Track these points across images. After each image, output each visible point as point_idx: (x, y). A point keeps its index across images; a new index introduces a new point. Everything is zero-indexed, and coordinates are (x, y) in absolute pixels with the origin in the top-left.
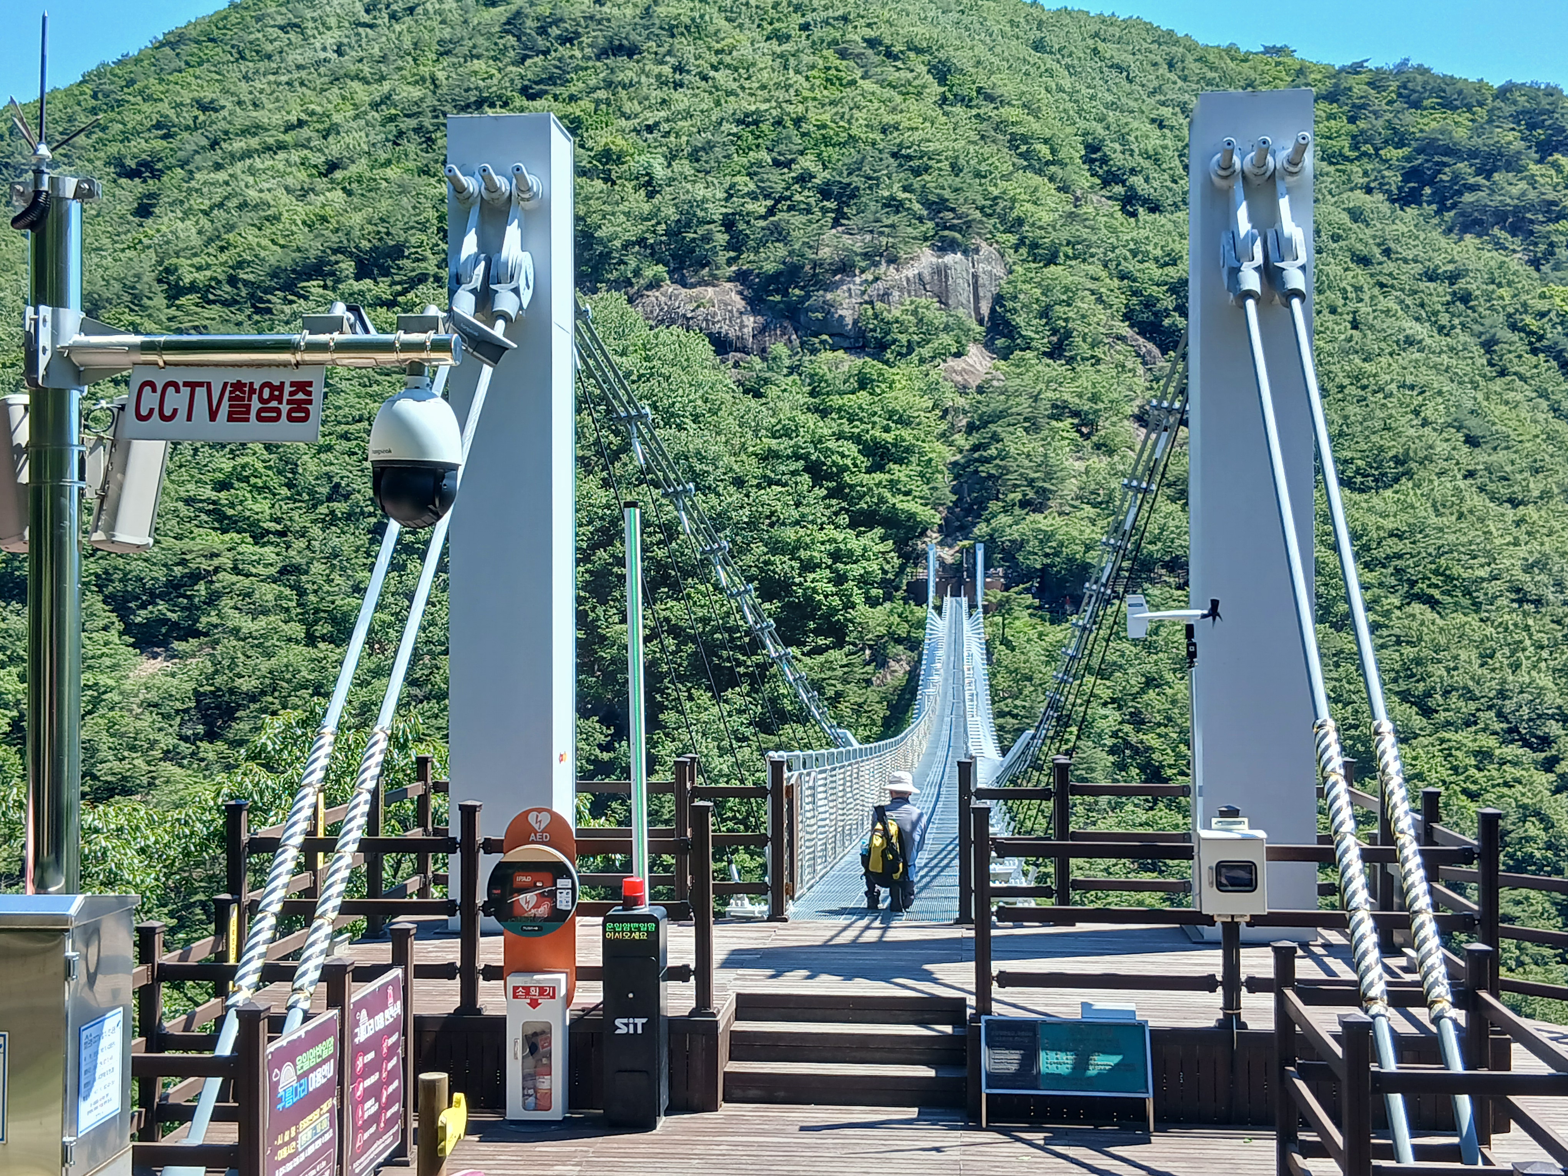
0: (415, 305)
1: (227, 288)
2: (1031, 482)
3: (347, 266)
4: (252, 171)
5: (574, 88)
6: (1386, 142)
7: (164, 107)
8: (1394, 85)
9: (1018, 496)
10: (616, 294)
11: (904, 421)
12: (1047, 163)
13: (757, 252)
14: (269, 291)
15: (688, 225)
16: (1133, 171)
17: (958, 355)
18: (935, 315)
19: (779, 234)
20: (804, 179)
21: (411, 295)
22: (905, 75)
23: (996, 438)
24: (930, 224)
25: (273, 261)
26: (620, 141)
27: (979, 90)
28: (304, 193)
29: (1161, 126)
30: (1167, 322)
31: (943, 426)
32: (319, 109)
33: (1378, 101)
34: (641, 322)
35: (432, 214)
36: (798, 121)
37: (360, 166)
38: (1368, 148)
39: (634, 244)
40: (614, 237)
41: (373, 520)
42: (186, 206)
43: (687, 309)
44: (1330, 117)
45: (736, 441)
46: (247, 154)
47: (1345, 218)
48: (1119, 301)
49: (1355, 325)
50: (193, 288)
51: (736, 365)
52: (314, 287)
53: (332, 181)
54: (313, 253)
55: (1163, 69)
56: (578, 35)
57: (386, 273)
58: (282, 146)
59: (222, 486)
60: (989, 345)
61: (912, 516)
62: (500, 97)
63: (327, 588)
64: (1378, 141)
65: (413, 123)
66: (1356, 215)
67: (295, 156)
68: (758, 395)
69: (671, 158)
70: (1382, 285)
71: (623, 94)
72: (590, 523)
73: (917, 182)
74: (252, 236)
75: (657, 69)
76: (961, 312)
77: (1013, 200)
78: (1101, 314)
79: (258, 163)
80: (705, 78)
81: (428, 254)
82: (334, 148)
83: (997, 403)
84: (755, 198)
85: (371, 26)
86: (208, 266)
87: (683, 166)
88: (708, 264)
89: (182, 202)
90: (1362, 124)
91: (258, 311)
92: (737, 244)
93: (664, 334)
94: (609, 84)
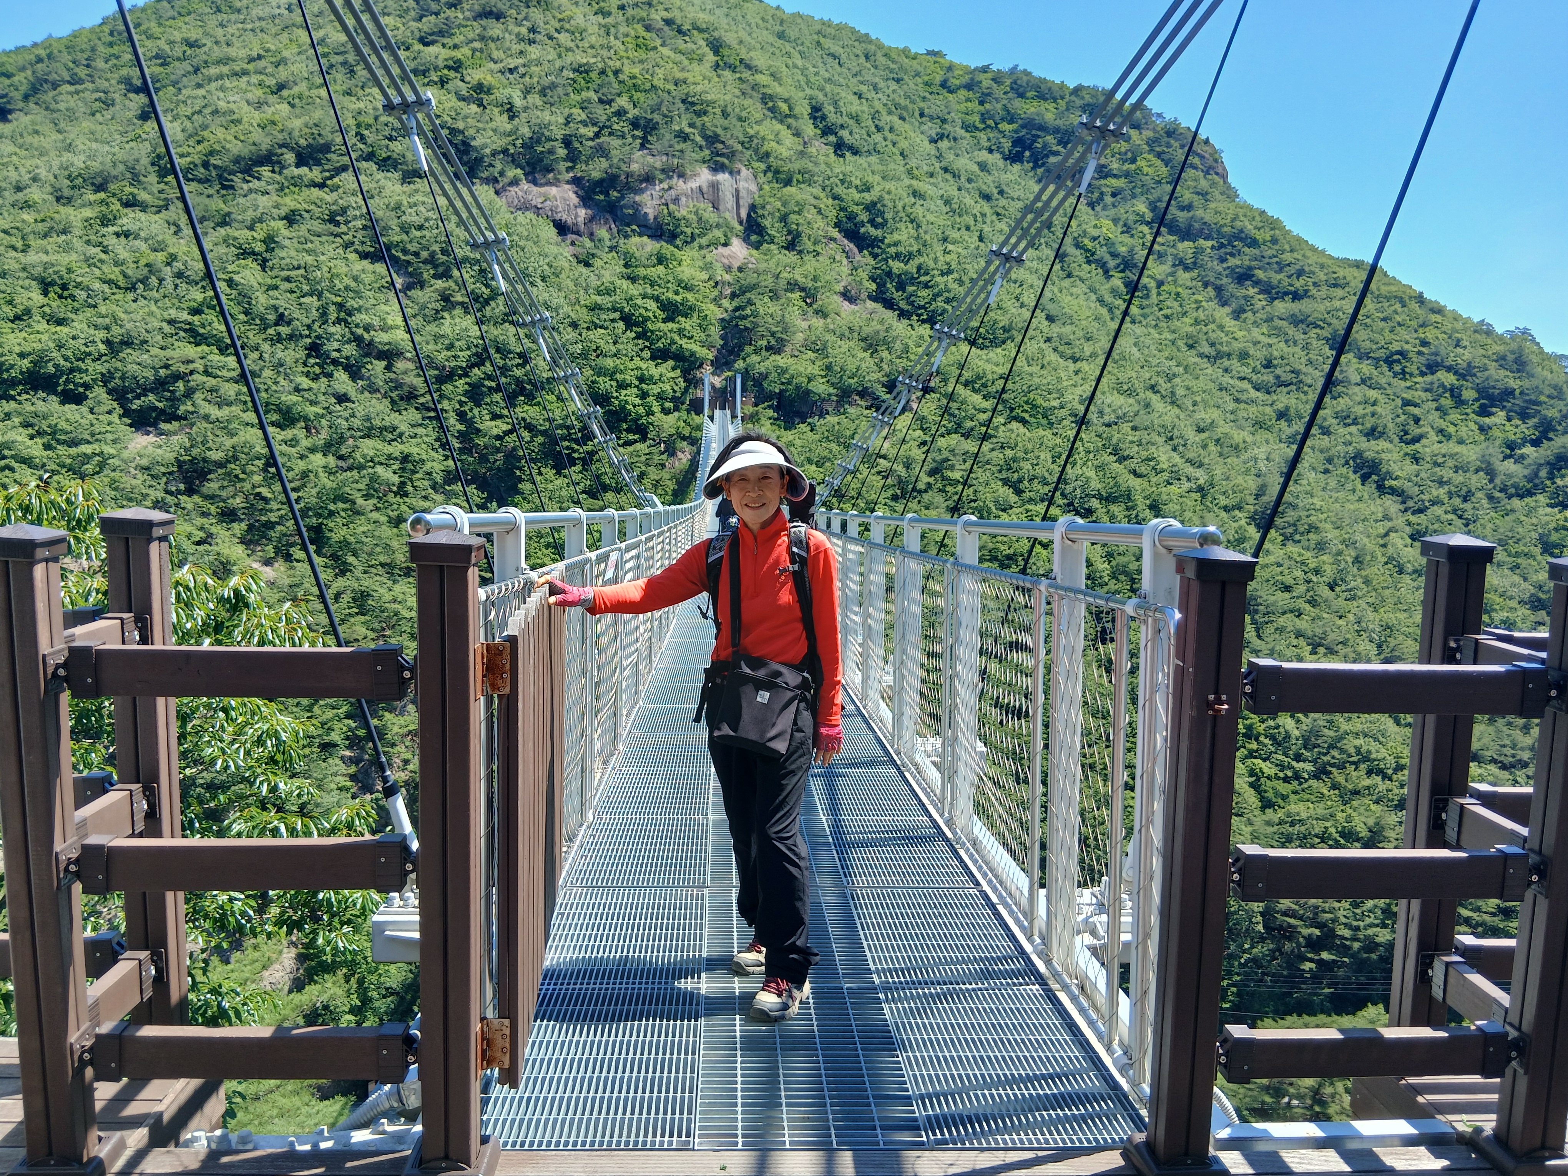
0: (338, 187)
1: (202, 170)
2: (773, 334)
3: (290, 157)
4: (222, 89)
5: (457, 40)
6: (1002, 119)
7: (162, 43)
8: (1008, 82)
9: (764, 343)
10: (487, 187)
11: (688, 288)
12: (787, 116)
13: (587, 165)
14: (233, 173)
15: (538, 142)
16: (842, 126)
17: (725, 245)
18: (710, 215)
19: (602, 152)
20: (620, 113)
21: (336, 180)
22: (691, 46)
23: (750, 303)
24: (707, 152)
25: (235, 151)
26: (489, 77)
27: (741, 61)
28: (259, 105)
29: (860, 97)
30: (862, 230)
31: (716, 293)
32: (273, 48)
33: (998, 91)
34: (504, 208)
35: (352, 122)
36: (616, 73)
37: (302, 87)
38: (990, 122)
39: (499, 152)
40: (485, 146)
41: (308, 340)
42: (175, 112)
43: (537, 201)
44: (968, 100)
45: (572, 297)
46: (220, 77)
47: (975, 168)
48: (832, 214)
49: (981, 239)
51: (573, 243)
52: (265, 171)
53: (281, 97)
54: (264, 147)
55: (862, 60)
57: (318, 163)
58: (245, 73)
59: (196, 312)
60: (746, 240)
61: (693, 354)
62: (403, 43)
63: (274, 388)
64: (997, 118)
65: (340, 59)
66: (982, 167)
67: (255, 79)
68: (587, 265)
69: (526, 92)
70: (998, 214)
71: (492, 45)
72: (468, 348)
73: (698, 122)
74: (220, 133)
75: (516, 30)
76: (727, 215)
77: (763, 139)
78: (820, 223)
79: (227, 83)
80: (551, 38)
82: (283, 74)
83: (752, 278)
84: (586, 125)
86: (189, 154)
87: (536, 98)
88: (552, 170)
89: (172, 110)
90: (987, 106)
91: (224, 187)
92: (573, 157)
93: (521, 217)
94: (482, 38)
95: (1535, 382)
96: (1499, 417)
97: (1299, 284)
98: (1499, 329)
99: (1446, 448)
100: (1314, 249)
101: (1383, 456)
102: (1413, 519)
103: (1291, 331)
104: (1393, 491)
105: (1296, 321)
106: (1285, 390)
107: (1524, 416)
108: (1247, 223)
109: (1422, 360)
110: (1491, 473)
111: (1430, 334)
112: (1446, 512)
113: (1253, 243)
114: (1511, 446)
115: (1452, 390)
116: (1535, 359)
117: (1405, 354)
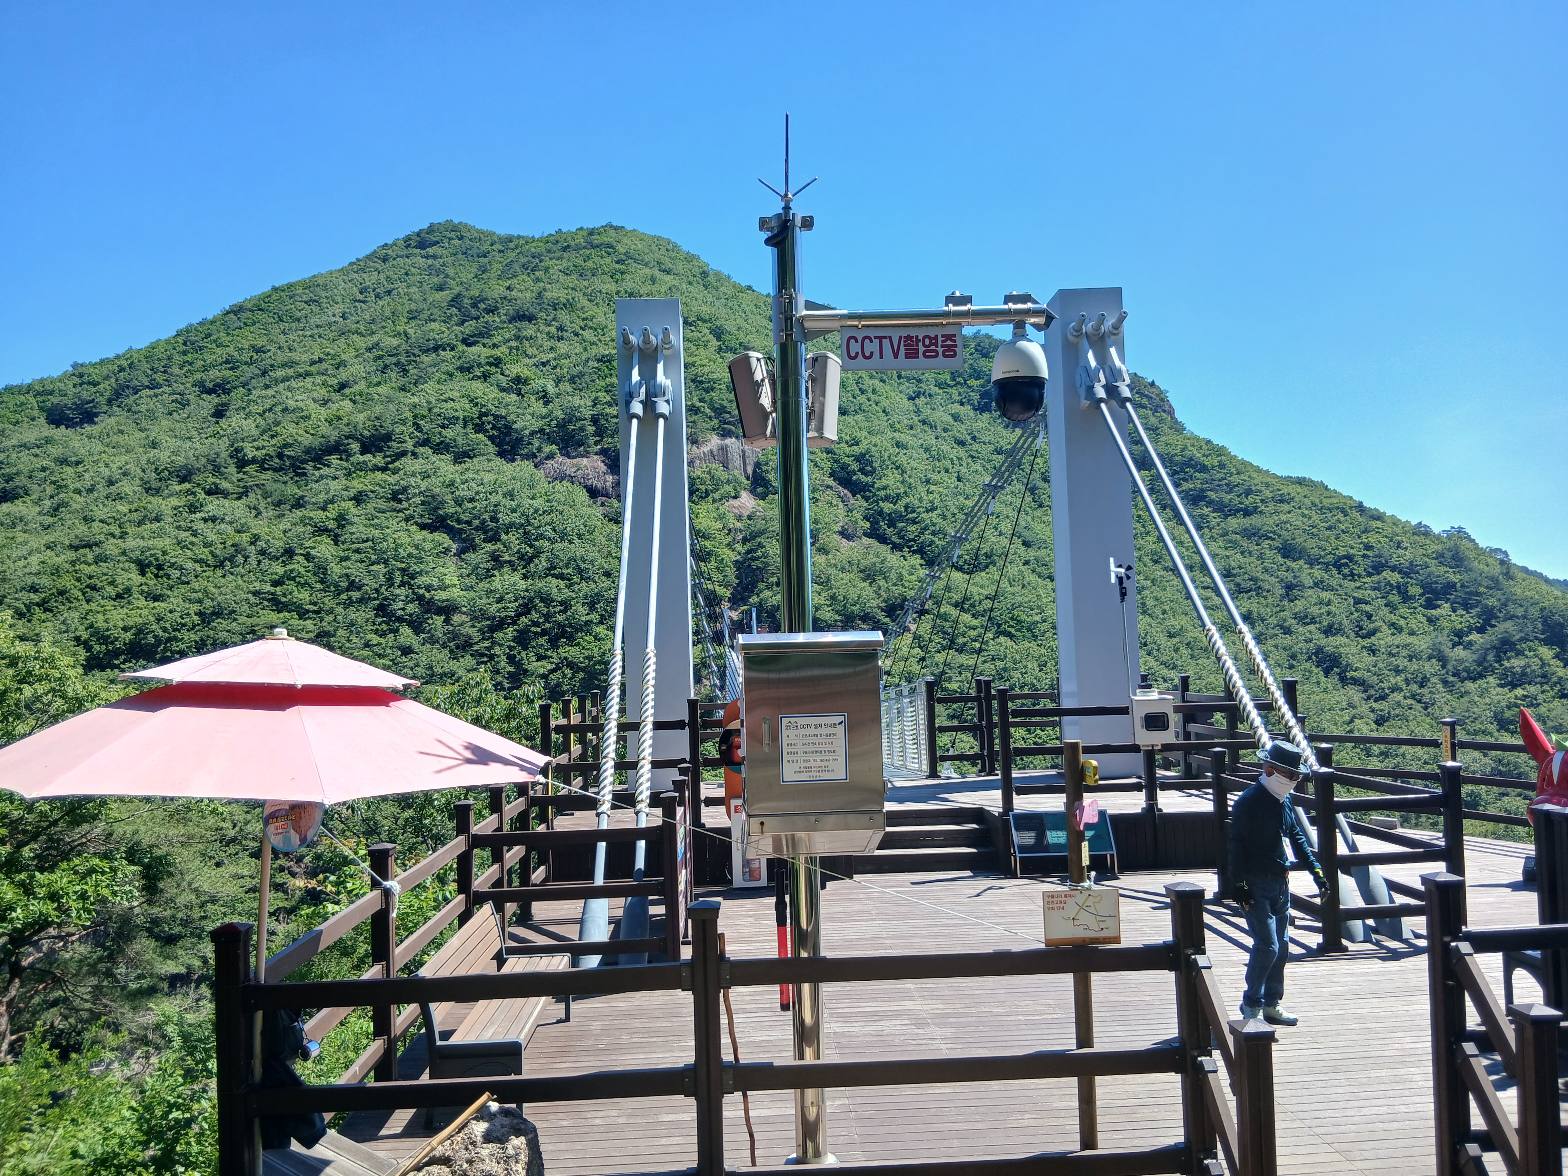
0: (399, 469)
1: (277, 461)
3: (355, 446)
4: (289, 389)
5: (497, 339)
6: (970, 376)
7: (231, 350)
8: (973, 345)
9: (774, 579)
10: (527, 462)
11: (706, 537)
13: (613, 437)
14: (305, 462)
15: (570, 422)
17: (735, 497)
18: (721, 473)
21: (397, 464)
22: (696, 334)
23: (760, 545)
24: (716, 419)
25: (306, 443)
26: (526, 371)
27: (741, 344)
28: (325, 403)
30: (854, 478)
31: (729, 539)
32: (332, 352)
34: (543, 480)
35: (409, 414)
37: (362, 386)
38: (961, 380)
39: (537, 432)
40: (524, 428)
41: (377, 602)
42: (247, 410)
43: (571, 471)
45: (605, 551)
46: (286, 379)
47: (949, 419)
48: (827, 466)
49: (959, 480)
50: (254, 461)
51: (603, 505)
52: (334, 459)
53: (343, 395)
54: (332, 439)
56: (497, 308)
57: (380, 450)
58: (308, 374)
59: (276, 583)
60: (753, 492)
61: (712, 593)
62: (448, 345)
63: (348, 645)
64: (966, 376)
65: (394, 360)
66: (956, 417)
67: (319, 380)
68: (617, 522)
69: (558, 381)
70: (973, 457)
71: (526, 343)
72: (516, 601)
73: (707, 397)
74: (292, 429)
75: (547, 329)
76: (736, 472)
79: (294, 384)
80: (577, 335)
81: (407, 438)
82: (344, 375)
83: (760, 525)
85: (364, 302)
86: (264, 447)
87: (566, 385)
88: (583, 444)
89: (244, 408)
91: (297, 475)
92: (600, 432)
93: (558, 486)
94: (517, 338)
95: (1473, 575)
96: (1444, 609)
97: (1248, 501)
98: (1437, 529)
99: (1399, 639)
100: (1258, 470)
101: (1342, 650)
102: (1374, 705)
103: (1245, 543)
104: (1355, 682)
105: (1250, 534)
106: (1246, 596)
107: (1467, 607)
108: (1195, 452)
109: (1368, 562)
110: (1443, 660)
111: (1372, 538)
112: (1405, 698)
113: (1204, 469)
114: (1459, 634)
115: (1398, 587)
116: (1471, 555)
117: (1350, 557)
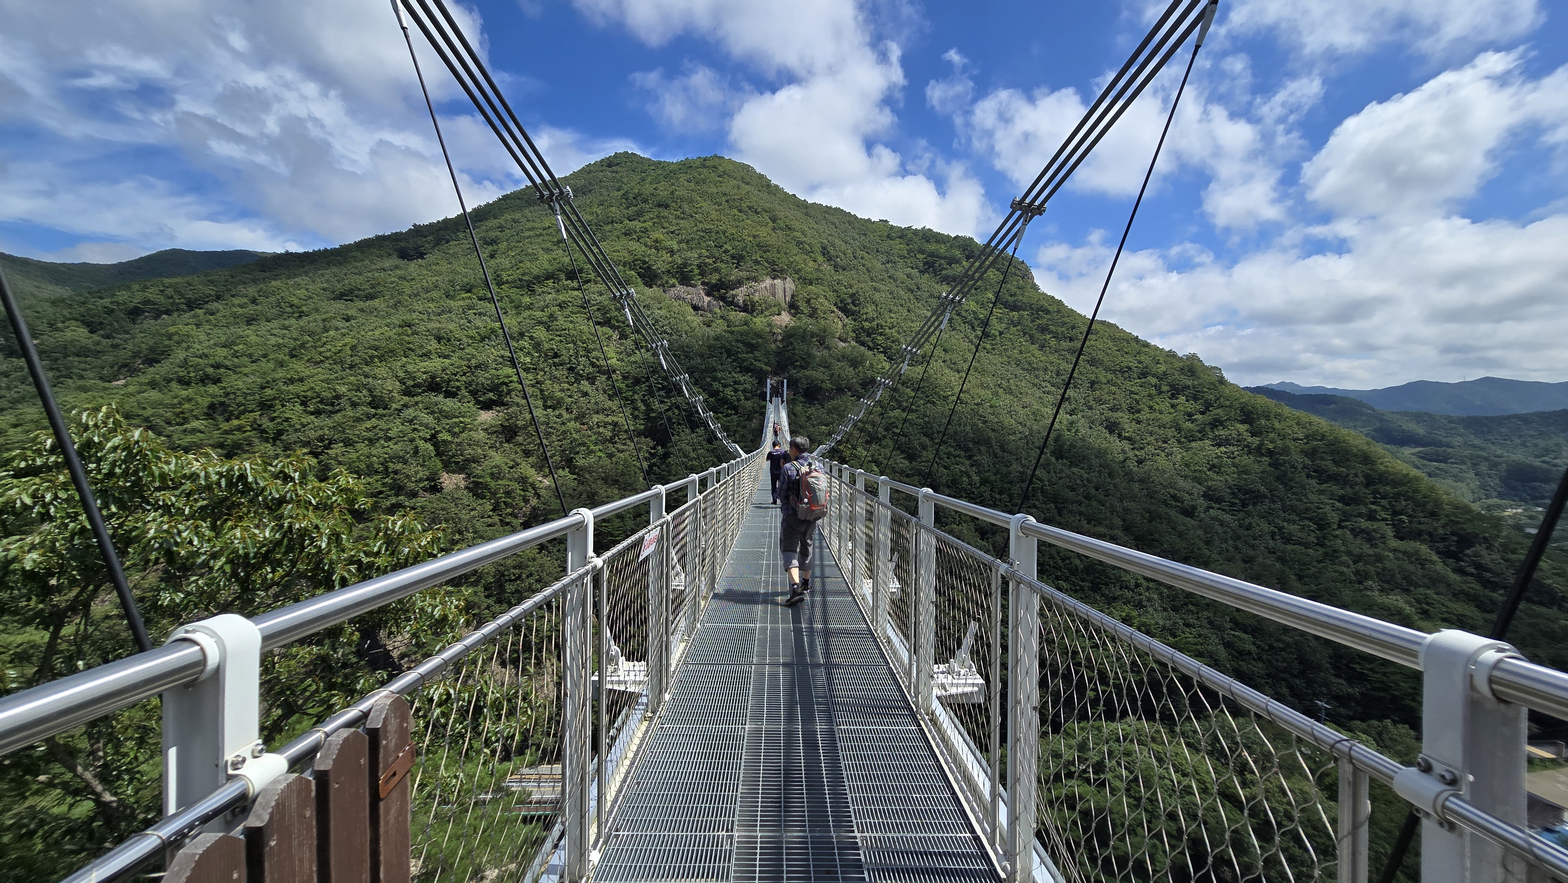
0: (586, 290)
1: (519, 283)
2: (803, 359)
3: (563, 276)
5: (647, 217)
6: (918, 253)
8: (921, 235)
9: (799, 364)
10: (659, 289)
11: (759, 337)
12: (809, 252)
13: (710, 277)
14: (534, 284)
15: (685, 266)
16: (837, 257)
17: (779, 314)
18: (771, 301)
19: (717, 270)
20: (726, 251)
21: (585, 287)
23: (791, 344)
24: (770, 270)
25: (535, 273)
26: (661, 236)
27: (786, 226)
28: (547, 250)
29: (846, 243)
30: (849, 308)
31: (774, 339)
33: (916, 239)
34: (668, 299)
36: (724, 233)
38: (913, 254)
39: (666, 272)
40: (659, 269)
43: (684, 295)
47: (905, 277)
48: (833, 300)
50: (507, 282)
51: (702, 315)
52: (550, 282)
53: (558, 246)
54: (550, 271)
55: (847, 225)
56: (648, 200)
57: (576, 278)
58: (541, 235)
60: (789, 312)
61: (761, 369)
64: (916, 252)
66: (909, 276)
67: (546, 238)
69: (680, 242)
70: (917, 299)
71: (663, 221)
73: (765, 255)
74: (528, 264)
75: (675, 213)
76: (780, 301)
77: (798, 263)
78: (826, 303)
79: (532, 240)
80: (692, 217)
83: (792, 331)
84: (709, 258)
86: (513, 275)
87: (684, 245)
88: (692, 280)
89: (505, 253)
90: (911, 247)
91: (529, 291)
92: (702, 274)
93: (676, 303)
94: (658, 217)
95: (1200, 382)
96: (1182, 399)
97: (1073, 333)
98: (1180, 354)
99: (1153, 416)
101: (1120, 420)
103: (1069, 357)
107: (1195, 398)
108: (1044, 303)
109: (1139, 371)
110: (1179, 429)
111: (1142, 358)
112: (1155, 449)
113: (1048, 312)
114: (1190, 415)
115: (1156, 386)
116: (1200, 369)
117: (1129, 368)
